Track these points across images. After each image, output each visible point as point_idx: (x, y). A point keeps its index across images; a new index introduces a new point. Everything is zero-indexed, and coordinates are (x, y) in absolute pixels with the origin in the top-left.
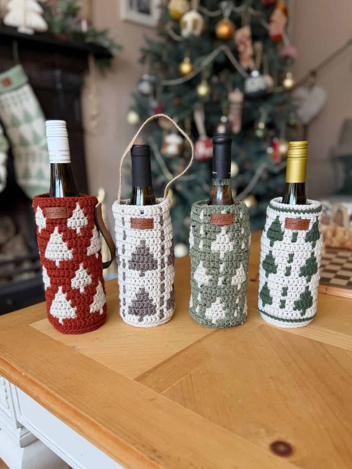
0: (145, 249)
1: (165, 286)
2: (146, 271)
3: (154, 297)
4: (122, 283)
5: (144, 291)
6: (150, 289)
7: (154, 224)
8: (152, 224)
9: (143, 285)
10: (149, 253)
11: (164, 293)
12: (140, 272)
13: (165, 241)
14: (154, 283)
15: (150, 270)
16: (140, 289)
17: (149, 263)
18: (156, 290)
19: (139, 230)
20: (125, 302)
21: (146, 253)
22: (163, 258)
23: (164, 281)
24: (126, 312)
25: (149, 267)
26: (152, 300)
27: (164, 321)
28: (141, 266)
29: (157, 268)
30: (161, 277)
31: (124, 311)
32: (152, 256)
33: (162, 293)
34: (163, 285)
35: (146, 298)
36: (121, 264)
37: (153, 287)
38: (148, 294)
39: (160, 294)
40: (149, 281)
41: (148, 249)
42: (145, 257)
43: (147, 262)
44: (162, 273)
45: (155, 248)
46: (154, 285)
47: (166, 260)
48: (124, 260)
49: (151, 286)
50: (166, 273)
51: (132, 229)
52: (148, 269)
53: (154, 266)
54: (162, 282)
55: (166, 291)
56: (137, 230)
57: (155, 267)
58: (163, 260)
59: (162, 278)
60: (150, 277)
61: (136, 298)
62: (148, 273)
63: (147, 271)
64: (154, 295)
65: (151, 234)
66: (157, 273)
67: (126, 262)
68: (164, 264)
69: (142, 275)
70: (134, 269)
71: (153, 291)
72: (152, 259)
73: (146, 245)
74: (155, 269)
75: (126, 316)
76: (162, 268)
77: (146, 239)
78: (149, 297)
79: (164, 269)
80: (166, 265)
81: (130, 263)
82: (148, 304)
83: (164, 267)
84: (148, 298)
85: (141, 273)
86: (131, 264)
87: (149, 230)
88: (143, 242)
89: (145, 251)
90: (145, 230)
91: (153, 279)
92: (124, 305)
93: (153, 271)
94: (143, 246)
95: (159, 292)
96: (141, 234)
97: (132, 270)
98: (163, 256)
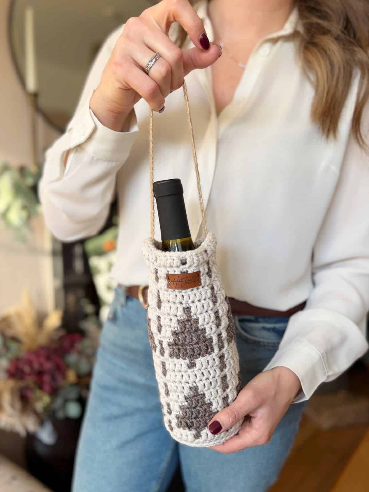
0: (191, 321)
1: (228, 380)
2: (197, 358)
3: (214, 399)
4: (162, 380)
5: (197, 392)
6: (207, 388)
7: (201, 277)
8: (199, 279)
9: (195, 382)
10: (198, 328)
11: (228, 391)
12: (187, 361)
13: (218, 304)
14: (211, 377)
15: (203, 356)
16: (190, 388)
17: (200, 345)
18: (215, 387)
19: (180, 290)
20: (169, 409)
21: (194, 329)
22: (219, 333)
23: (226, 370)
24: (174, 424)
25: (201, 351)
26: (211, 404)
27: (232, 432)
28: (189, 351)
29: (213, 350)
30: (220, 365)
31: (170, 422)
32: (204, 330)
33: (224, 391)
34: (224, 378)
35: (202, 402)
36: (158, 349)
37: (211, 383)
38: (204, 395)
39: (222, 392)
40: (203, 373)
41: (197, 321)
42: (193, 334)
43: (197, 343)
44: (222, 357)
45: (207, 318)
46: (211, 380)
47: (224, 335)
48: (161, 343)
49: (207, 383)
50: (226, 356)
51: (170, 290)
52: (199, 355)
53: (207, 349)
54: (223, 373)
55: (230, 387)
56: (176, 290)
57: (210, 350)
58: (219, 335)
59: (223, 366)
60: (204, 367)
61: (186, 403)
62: (200, 361)
63: (199, 359)
64: (214, 396)
65: (198, 294)
66: (214, 360)
67: (165, 345)
68: (222, 343)
69: (192, 365)
70: (178, 357)
71: (211, 390)
72: (205, 337)
73: (192, 314)
74: (210, 354)
75: (174, 430)
76: (220, 350)
77: (191, 305)
78: (206, 399)
79: (224, 350)
80: (226, 345)
81: (171, 347)
82: (205, 411)
83: (223, 347)
84: (204, 402)
85: (190, 363)
86: (173, 349)
87: (195, 289)
88: (187, 310)
89: (193, 326)
90: (189, 290)
91: (209, 369)
92: (170, 413)
93: (208, 357)
94: (188, 317)
95: (220, 391)
96: (183, 296)
97: (175, 359)
98: (219, 330)
